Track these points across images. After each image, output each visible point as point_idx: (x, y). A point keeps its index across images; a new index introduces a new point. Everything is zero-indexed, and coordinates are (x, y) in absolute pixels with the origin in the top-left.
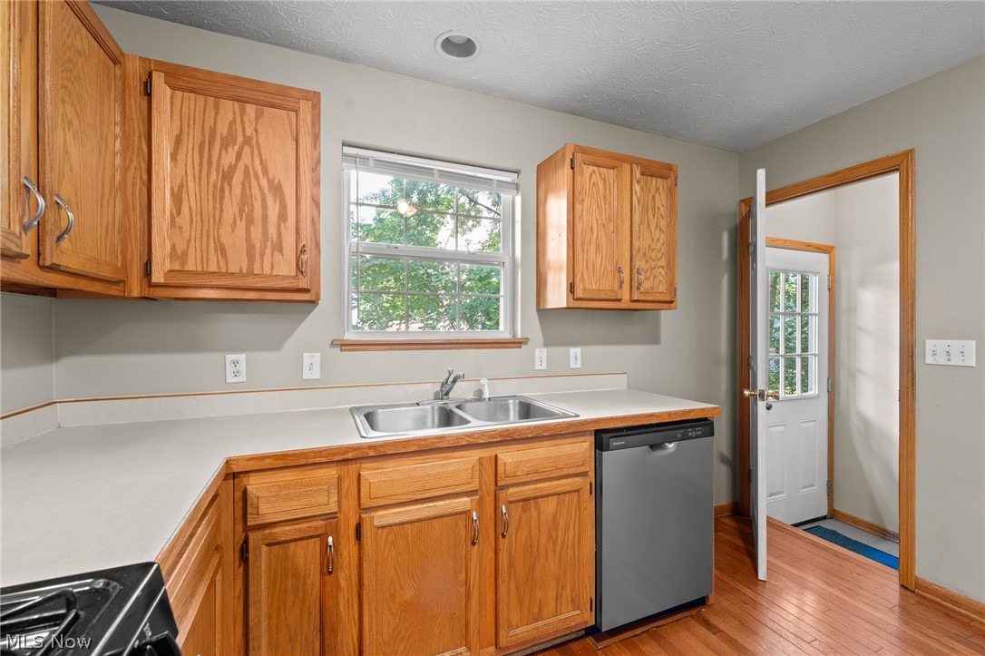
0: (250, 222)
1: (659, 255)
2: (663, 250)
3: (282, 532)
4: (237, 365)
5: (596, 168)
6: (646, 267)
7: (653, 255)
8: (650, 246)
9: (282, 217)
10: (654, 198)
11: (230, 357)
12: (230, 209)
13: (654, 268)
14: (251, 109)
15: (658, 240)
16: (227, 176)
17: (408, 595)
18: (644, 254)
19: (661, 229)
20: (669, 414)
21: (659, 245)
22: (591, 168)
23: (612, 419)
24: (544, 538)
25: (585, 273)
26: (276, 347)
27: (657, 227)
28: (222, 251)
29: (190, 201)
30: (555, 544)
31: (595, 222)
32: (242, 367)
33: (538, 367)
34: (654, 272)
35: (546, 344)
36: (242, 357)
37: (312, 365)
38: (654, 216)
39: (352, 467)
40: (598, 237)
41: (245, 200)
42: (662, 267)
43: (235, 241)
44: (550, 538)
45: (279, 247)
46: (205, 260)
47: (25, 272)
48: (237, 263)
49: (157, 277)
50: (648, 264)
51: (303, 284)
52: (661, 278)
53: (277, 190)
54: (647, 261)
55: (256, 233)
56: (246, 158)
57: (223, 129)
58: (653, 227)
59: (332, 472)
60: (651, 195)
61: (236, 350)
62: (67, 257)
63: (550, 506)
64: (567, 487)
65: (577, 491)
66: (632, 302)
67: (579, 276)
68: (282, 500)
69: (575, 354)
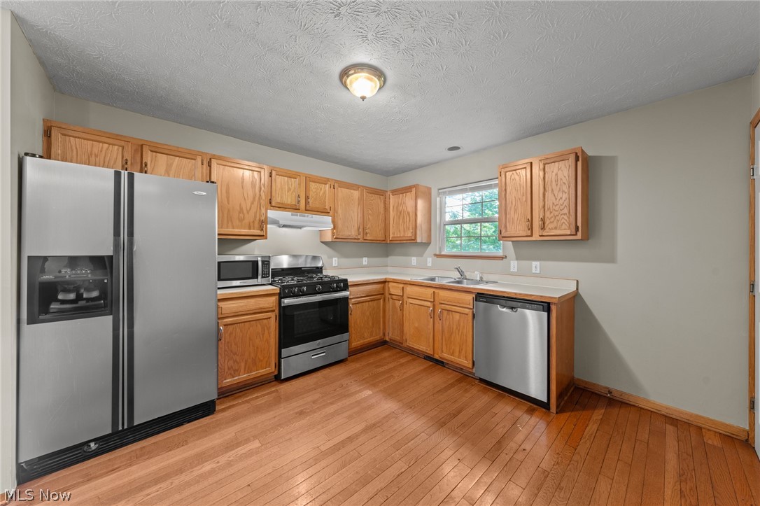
0: (404, 223)
1: (562, 207)
2: (565, 203)
3: (394, 297)
4: (414, 260)
5: (514, 172)
6: (550, 216)
7: (557, 208)
8: (553, 204)
9: (410, 221)
10: (557, 174)
11: (413, 258)
12: (401, 221)
13: (558, 216)
14: (404, 195)
15: (561, 198)
16: (400, 213)
17: (416, 325)
18: (549, 209)
19: (563, 191)
21: (561, 202)
22: (511, 173)
24: (455, 327)
25: (508, 225)
26: (421, 255)
27: (559, 191)
28: (400, 232)
29: (395, 221)
30: (459, 331)
31: (514, 198)
33: (512, 270)
34: (557, 218)
35: (517, 259)
36: (415, 258)
37: (430, 262)
38: (557, 185)
39: (406, 285)
40: (515, 205)
41: (403, 219)
42: (565, 214)
43: (401, 228)
44: (457, 328)
45: (409, 229)
46: (397, 234)
48: (402, 234)
49: (391, 239)
50: (552, 214)
51: (412, 238)
52: (563, 220)
53: (409, 213)
54: (551, 213)
55: (405, 225)
56: (404, 208)
57: (400, 201)
58: (556, 192)
59: (402, 286)
60: (554, 174)
61: (414, 256)
62: (369, 237)
63: (457, 316)
64: (462, 312)
65: (467, 314)
66: (540, 236)
67: (503, 226)
68: (395, 289)
69: (536, 266)
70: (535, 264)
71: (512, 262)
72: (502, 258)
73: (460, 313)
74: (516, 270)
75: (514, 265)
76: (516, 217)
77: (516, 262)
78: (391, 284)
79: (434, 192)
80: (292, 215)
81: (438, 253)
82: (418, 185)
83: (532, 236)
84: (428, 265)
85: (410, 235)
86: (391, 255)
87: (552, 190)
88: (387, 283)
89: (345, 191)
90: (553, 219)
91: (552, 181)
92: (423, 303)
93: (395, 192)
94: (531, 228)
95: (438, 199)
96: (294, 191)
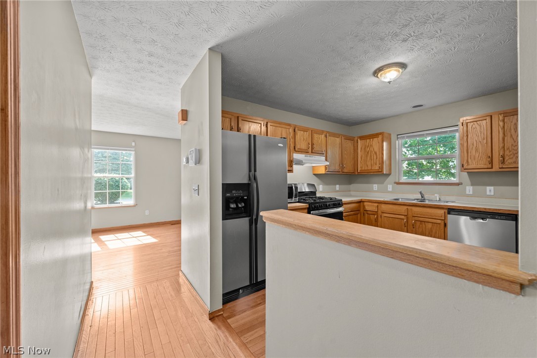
0: (371, 160)
3: (369, 212)
4: (375, 187)
5: (475, 123)
6: (509, 154)
7: (515, 148)
8: (512, 145)
9: (377, 158)
10: (516, 124)
11: (374, 185)
12: (369, 158)
13: (516, 153)
14: (371, 139)
16: (368, 153)
18: (508, 149)
20: (485, 209)
22: (472, 123)
23: (453, 206)
24: (427, 233)
25: (469, 160)
26: (382, 183)
28: (367, 166)
29: (363, 158)
30: (432, 235)
31: (475, 141)
32: (376, 187)
33: (467, 193)
34: (516, 155)
35: (472, 185)
36: (376, 185)
37: (390, 188)
38: (516, 132)
39: (380, 204)
40: (477, 146)
41: (371, 156)
43: (369, 163)
44: (429, 234)
45: (376, 164)
46: (365, 168)
47: (341, 173)
48: (370, 168)
49: (359, 171)
50: (511, 153)
51: (380, 170)
53: (376, 153)
54: (510, 151)
55: (372, 162)
56: (371, 149)
57: (367, 145)
58: (515, 136)
59: (376, 205)
61: (376, 184)
62: (345, 170)
63: (430, 225)
64: (435, 222)
65: (440, 224)
66: (500, 168)
67: (465, 161)
68: (369, 207)
69: (490, 190)
70: (488, 188)
71: (467, 187)
72: (458, 184)
73: (432, 223)
74: (471, 193)
75: (469, 190)
76: (477, 155)
77: (472, 187)
78: (365, 204)
79: (393, 137)
80: (305, 156)
81: (397, 181)
82: (383, 132)
83: (492, 168)
84: (389, 190)
85: (377, 168)
86: (353, 183)
87: (511, 136)
88: (362, 203)
89: (332, 138)
90: (511, 156)
91: (510, 129)
92: (397, 216)
93: (362, 138)
94: (491, 162)
95: (397, 142)
96: (306, 140)
